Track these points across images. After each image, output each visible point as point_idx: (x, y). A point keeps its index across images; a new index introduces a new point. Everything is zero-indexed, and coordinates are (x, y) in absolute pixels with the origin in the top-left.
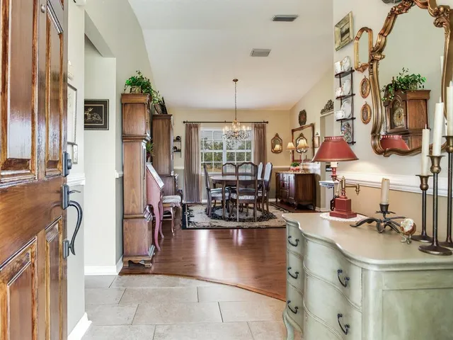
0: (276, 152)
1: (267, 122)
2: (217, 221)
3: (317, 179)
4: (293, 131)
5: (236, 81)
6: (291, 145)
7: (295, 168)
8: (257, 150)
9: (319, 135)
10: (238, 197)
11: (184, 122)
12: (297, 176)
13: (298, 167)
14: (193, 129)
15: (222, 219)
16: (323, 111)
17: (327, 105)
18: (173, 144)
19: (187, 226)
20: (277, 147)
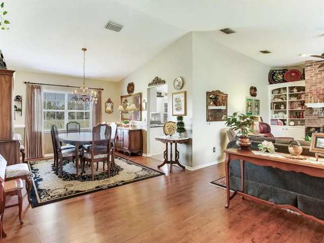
0: (109, 112)
1: (103, 89)
2: (71, 182)
3: (144, 133)
4: (122, 97)
5: (85, 50)
6: (121, 107)
7: (126, 125)
8: (95, 111)
9: (146, 101)
10: (92, 157)
11: (25, 83)
12: (130, 132)
13: (128, 124)
14: (35, 90)
15: (76, 179)
16: (150, 85)
17: (154, 80)
18: (14, 103)
19: (39, 202)
20: (109, 108)
